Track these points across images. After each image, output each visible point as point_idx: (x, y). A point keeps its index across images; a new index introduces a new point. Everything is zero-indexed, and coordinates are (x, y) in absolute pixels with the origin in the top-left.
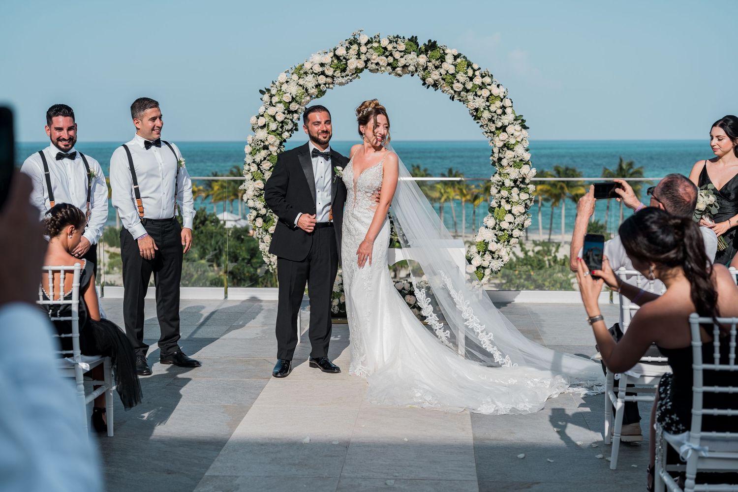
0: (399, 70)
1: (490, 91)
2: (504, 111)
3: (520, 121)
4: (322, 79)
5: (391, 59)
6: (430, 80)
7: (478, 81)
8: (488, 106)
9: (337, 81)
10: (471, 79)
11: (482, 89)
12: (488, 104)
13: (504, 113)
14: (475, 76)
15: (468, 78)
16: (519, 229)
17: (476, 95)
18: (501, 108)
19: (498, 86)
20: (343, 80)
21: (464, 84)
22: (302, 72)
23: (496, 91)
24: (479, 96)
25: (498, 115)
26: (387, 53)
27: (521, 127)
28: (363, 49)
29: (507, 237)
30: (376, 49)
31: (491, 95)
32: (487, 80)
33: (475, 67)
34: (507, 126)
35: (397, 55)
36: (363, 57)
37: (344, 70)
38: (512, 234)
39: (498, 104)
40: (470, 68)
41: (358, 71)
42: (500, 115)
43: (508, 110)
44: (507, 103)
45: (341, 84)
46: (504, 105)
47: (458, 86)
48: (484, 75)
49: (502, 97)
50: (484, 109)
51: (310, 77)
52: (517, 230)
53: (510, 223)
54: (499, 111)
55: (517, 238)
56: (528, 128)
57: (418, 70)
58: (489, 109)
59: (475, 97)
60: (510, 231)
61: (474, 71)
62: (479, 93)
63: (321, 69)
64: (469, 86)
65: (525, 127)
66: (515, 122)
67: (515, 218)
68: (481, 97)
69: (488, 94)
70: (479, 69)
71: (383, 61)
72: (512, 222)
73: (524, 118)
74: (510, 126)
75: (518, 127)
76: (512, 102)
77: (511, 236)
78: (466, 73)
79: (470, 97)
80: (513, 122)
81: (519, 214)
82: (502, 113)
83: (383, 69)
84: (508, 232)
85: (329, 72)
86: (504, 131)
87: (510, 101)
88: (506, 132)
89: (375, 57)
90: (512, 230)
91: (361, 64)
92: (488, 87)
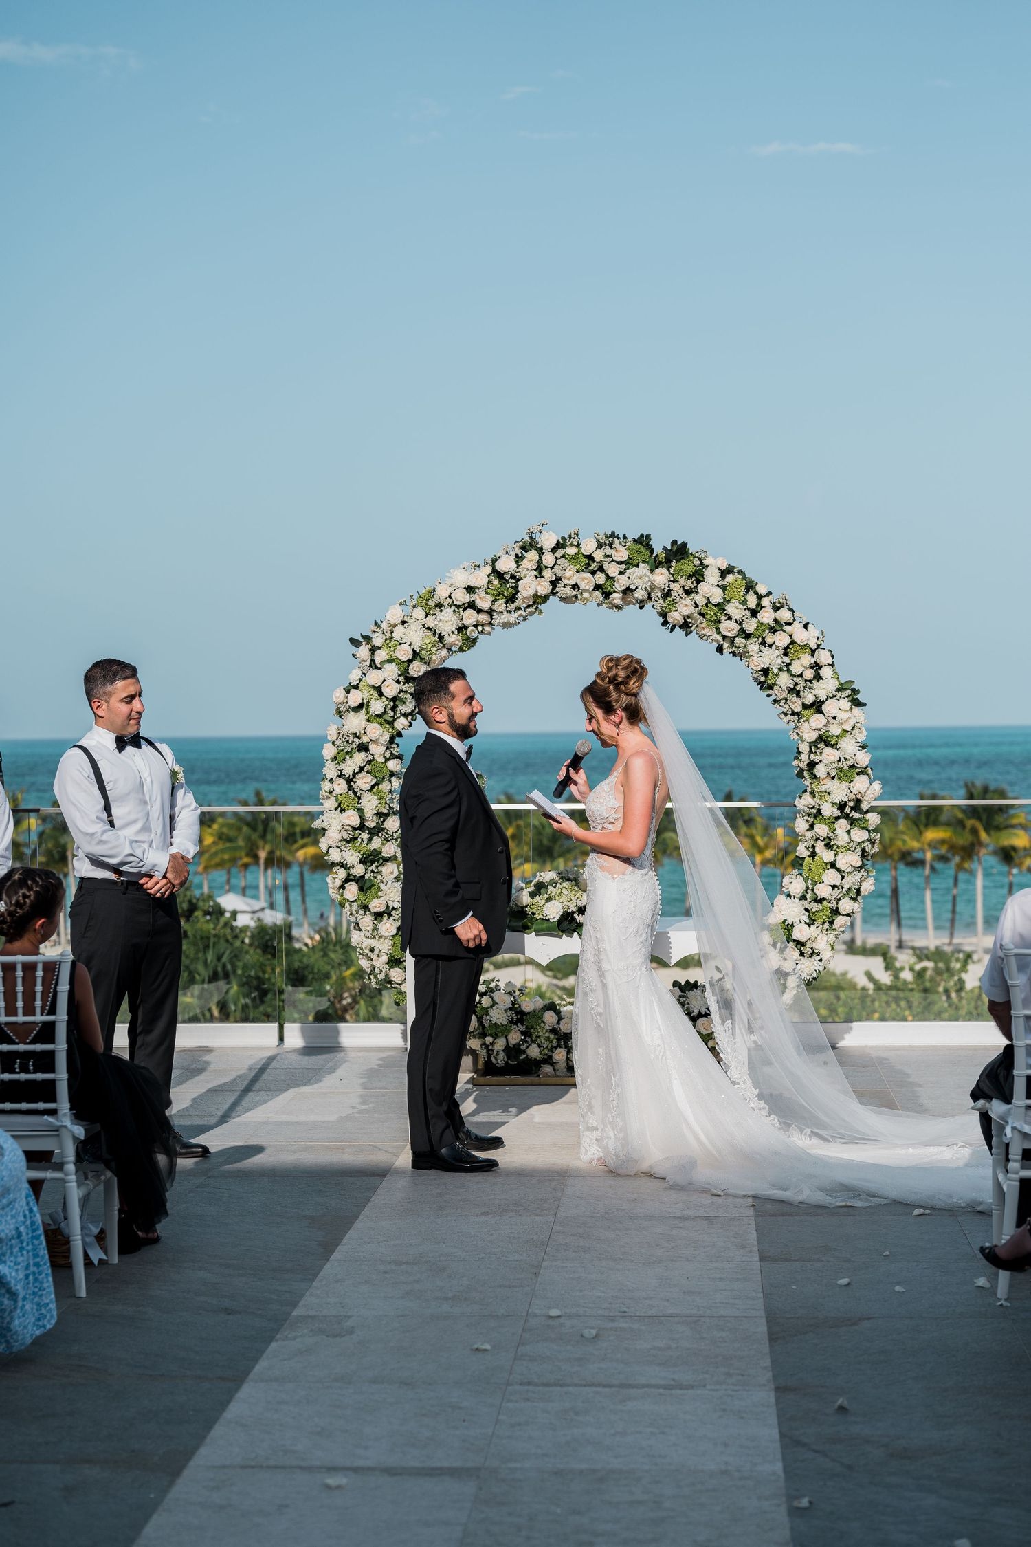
0: (616, 598)
1: (791, 636)
2: (819, 674)
3: (848, 692)
4: (470, 617)
5: (600, 578)
6: (675, 617)
7: (767, 616)
8: (788, 665)
9: (498, 619)
10: (754, 613)
11: (774, 633)
12: (787, 660)
13: (818, 677)
14: (762, 607)
15: (748, 612)
16: (851, 898)
17: (764, 643)
18: (812, 668)
19: (806, 626)
20: (511, 618)
21: (741, 623)
22: (432, 603)
23: (801, 636)
24: (770, 646)
25: (806, 681)
26: (594, 567)
27: (850, 703)
28: (548, 559)
29: (827, 913)
30: (572, 559)
31: (793, 642)
32: (784, 615)
33: (762, 590)
34: (823, 702)
35: (613, 570)
36: (548, 575)
37: (512, 599)
38: (837, 908)
39: (807, 659)
40: (751, 592)
41: (538, 600)
42: (811, 681)
43: (826, 672)
44: (823, 657)
45: (506, 625)
46: (818, 662)
47: (729, 628)
48: (779, 605)
49: (815, 647)
50: (780, 669)
51: (447, 613)
52: (847, 899)
53: (834, 887)
54: (809, 674)
55: (848, 915)
56: (864, 705)
57: (653, 595)
58: (789, 671)
59: (763, 648)
60: (835, 903)
61: (760, 597)
62: (769, 640)
63: (467, 598)
64: (751, 626)
65: (857, 703)
66: (839, 694)
67: (843, 878)
68: (774, 647)
69: (787, 641)
70: (769, 594)
71: (586, 581)
72: (838, 884)
73: (856, 686)
74: (829, 701)
75: (845, 704)
76: (833, 657)
77: (836, 912)
78: (744, 602)
79: (753, 646)
80: (834, 693)
81: (850, 869)
82: (815, 677)
83: (586, 595)
84: (829, 905)
85: (484, 602)
86: (819, 711)
87: (828, 654)
88: (822, 713)
89: (571, 574)
90: (839, 900)
91: (543, 588)
92: (787, 628)
